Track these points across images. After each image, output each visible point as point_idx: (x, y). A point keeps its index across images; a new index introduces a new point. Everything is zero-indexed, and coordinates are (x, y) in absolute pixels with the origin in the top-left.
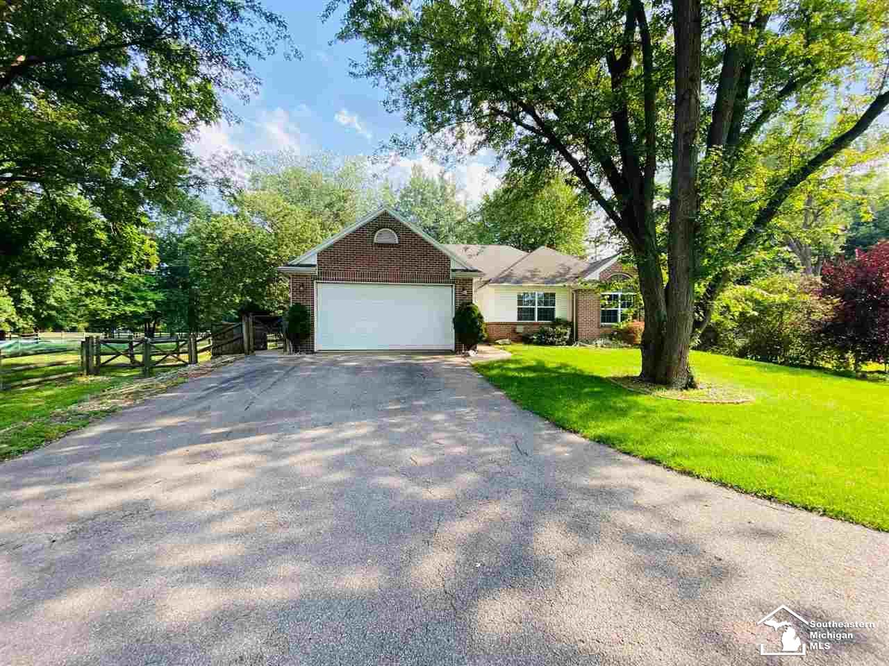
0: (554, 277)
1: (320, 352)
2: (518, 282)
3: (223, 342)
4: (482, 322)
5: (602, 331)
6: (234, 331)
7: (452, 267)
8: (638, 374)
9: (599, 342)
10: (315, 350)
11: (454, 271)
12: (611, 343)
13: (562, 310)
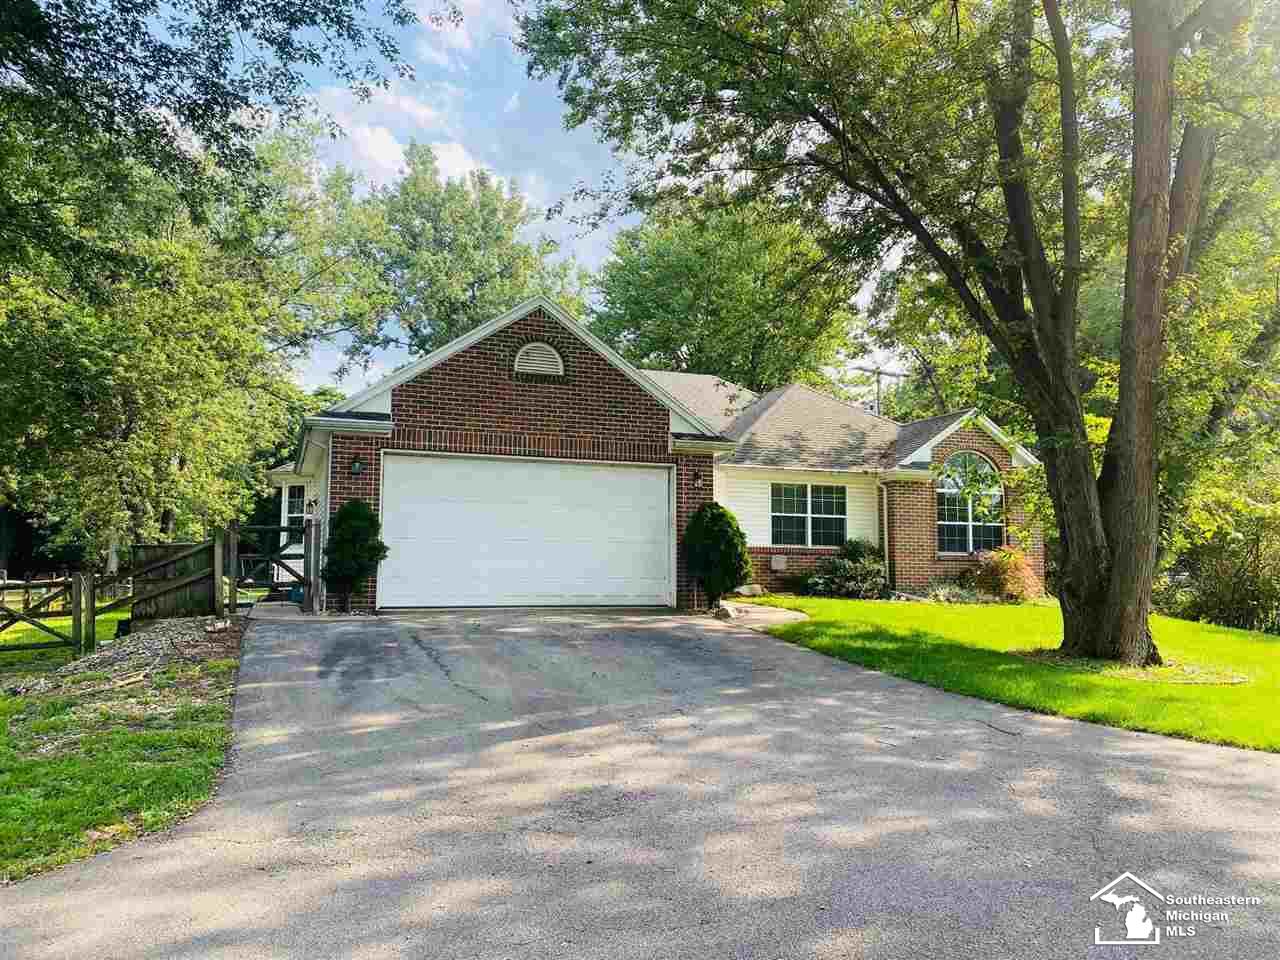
0: (839, 452)
1: (384, 611)
2: (772, 462)
3: (164, 586)
4: (744, 544)
5: (940, 569)
6: (190, 561)
7: (673, 429)
8: (1057, 645)
9: (942, 592)
10: (378, 606)
11: (678, 436)
12: (964, 593)
13: (859, 524)
